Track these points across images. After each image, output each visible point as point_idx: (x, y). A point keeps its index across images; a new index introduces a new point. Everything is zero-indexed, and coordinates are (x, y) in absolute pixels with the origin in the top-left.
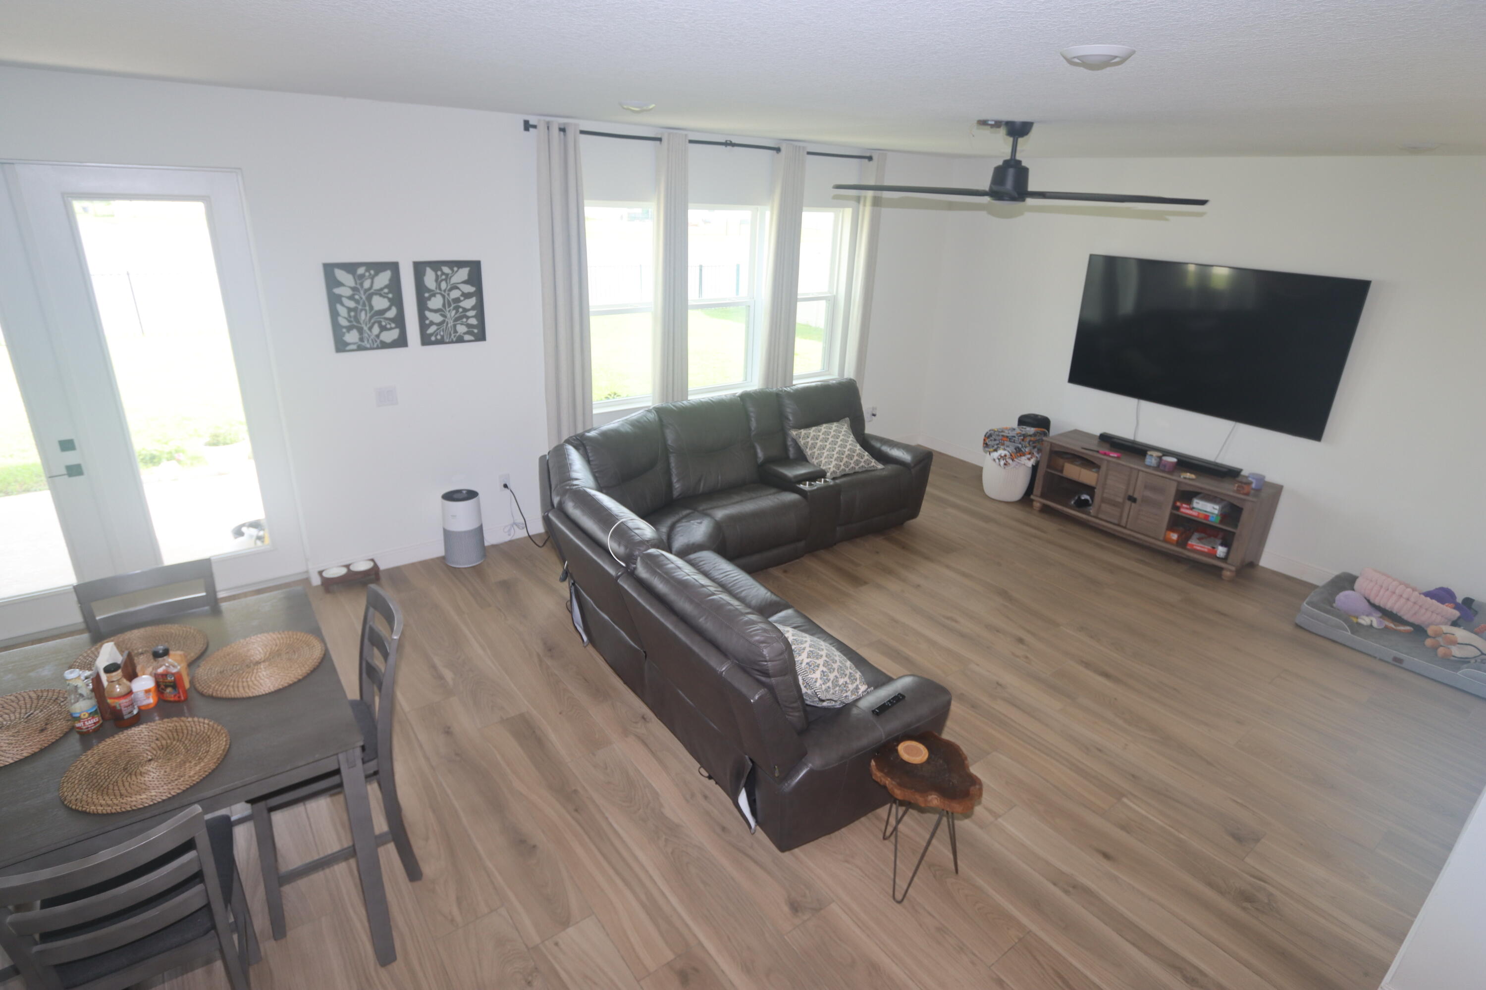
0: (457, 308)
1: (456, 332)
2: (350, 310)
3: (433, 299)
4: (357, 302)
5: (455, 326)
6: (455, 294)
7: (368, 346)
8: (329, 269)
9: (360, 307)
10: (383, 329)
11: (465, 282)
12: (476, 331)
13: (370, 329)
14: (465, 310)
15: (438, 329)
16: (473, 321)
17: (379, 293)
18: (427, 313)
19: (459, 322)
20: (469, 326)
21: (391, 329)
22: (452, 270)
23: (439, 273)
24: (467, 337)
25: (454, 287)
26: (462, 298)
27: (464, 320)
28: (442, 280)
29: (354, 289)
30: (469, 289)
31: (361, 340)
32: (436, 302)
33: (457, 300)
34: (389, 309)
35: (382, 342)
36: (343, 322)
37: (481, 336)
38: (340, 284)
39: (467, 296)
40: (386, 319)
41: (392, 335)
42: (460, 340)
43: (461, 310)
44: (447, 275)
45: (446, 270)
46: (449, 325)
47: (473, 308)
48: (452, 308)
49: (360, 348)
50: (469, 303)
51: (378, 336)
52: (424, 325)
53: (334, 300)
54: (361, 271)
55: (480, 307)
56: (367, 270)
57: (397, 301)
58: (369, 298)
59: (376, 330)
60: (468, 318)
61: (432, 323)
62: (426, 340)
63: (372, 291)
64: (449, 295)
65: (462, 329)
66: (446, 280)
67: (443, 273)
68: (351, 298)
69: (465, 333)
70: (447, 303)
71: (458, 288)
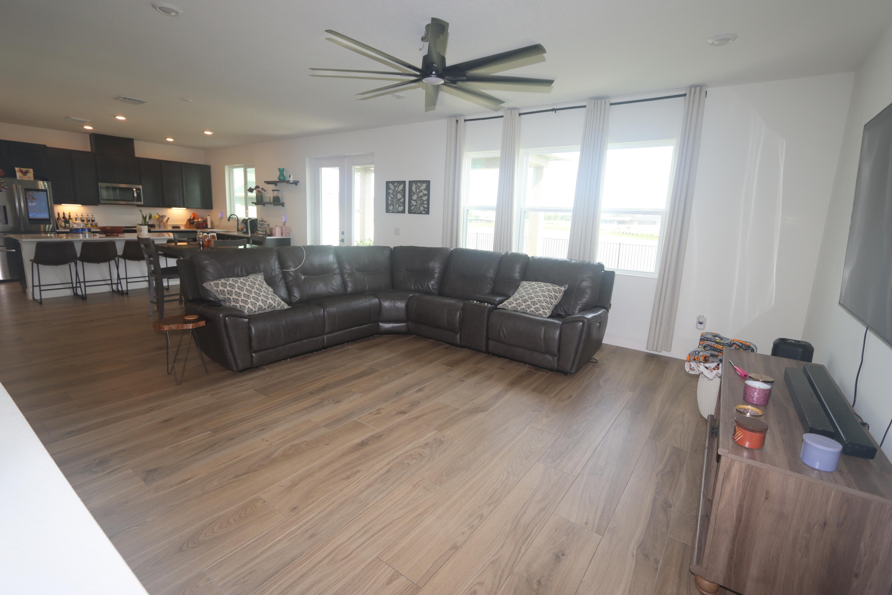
0: (421, 200)
1: (420, 210)
2: (392, 198)
3: (414, 195)
4: (393, 195)
5: (420, 207)
6: (421, 194)
7: (395, 212)
8: (388, 183)
9: (394, 197)
10: (399, 206)
11: (424, 189)
12: (426, 210)
13: (396, 205)
14: (424, 201)
15: (414, 208)
16: (426, 206)
17: (399, 192)
18: (412, 201)
19: (421, 206)
20: (424, 207)
21: (401, 206)
22: (421, 184)
23: (417, 185)
24: (423, 212)
25: (421, 191)
26: (423, 196)
27: (423, 205)
28: (417, 188)
29: (393, 191)
30: (425, 192)
31: (393, 209)
32: (415, 197)
33: (421, 197)
34: (401, 198)
35: (398, 211)
36: (390, 202)
37: (427, 213)
38: (390, 189)
39: (425, 195)
40: (400, 202)
41: (401, 209)
42: (421, 213)
43: (422, 201)
44: (419, 186)
45: (419, 184)
46: (418, 207)
47: (426, 201)
48: (419, 200)
49: (393, 212)
50: (425, 198)
51: (397, 208)
52: (410, 206)
53: (388, 194)
54: (396, 184)
55: (428, 200)
56: (397, 184)
57: (404, 196)
58: (397, 194)
59: (397, 206)
60: (424, 204)
61: (413, 205)
62: (410, 212)
63: (398, 191)
64: (419, 194)
65: (422, 209)
66: (418, 188)
67: (418, 186)
68: (392, 194)
69: (422, 211)
70: (418, 198)
71: (422, 192)
